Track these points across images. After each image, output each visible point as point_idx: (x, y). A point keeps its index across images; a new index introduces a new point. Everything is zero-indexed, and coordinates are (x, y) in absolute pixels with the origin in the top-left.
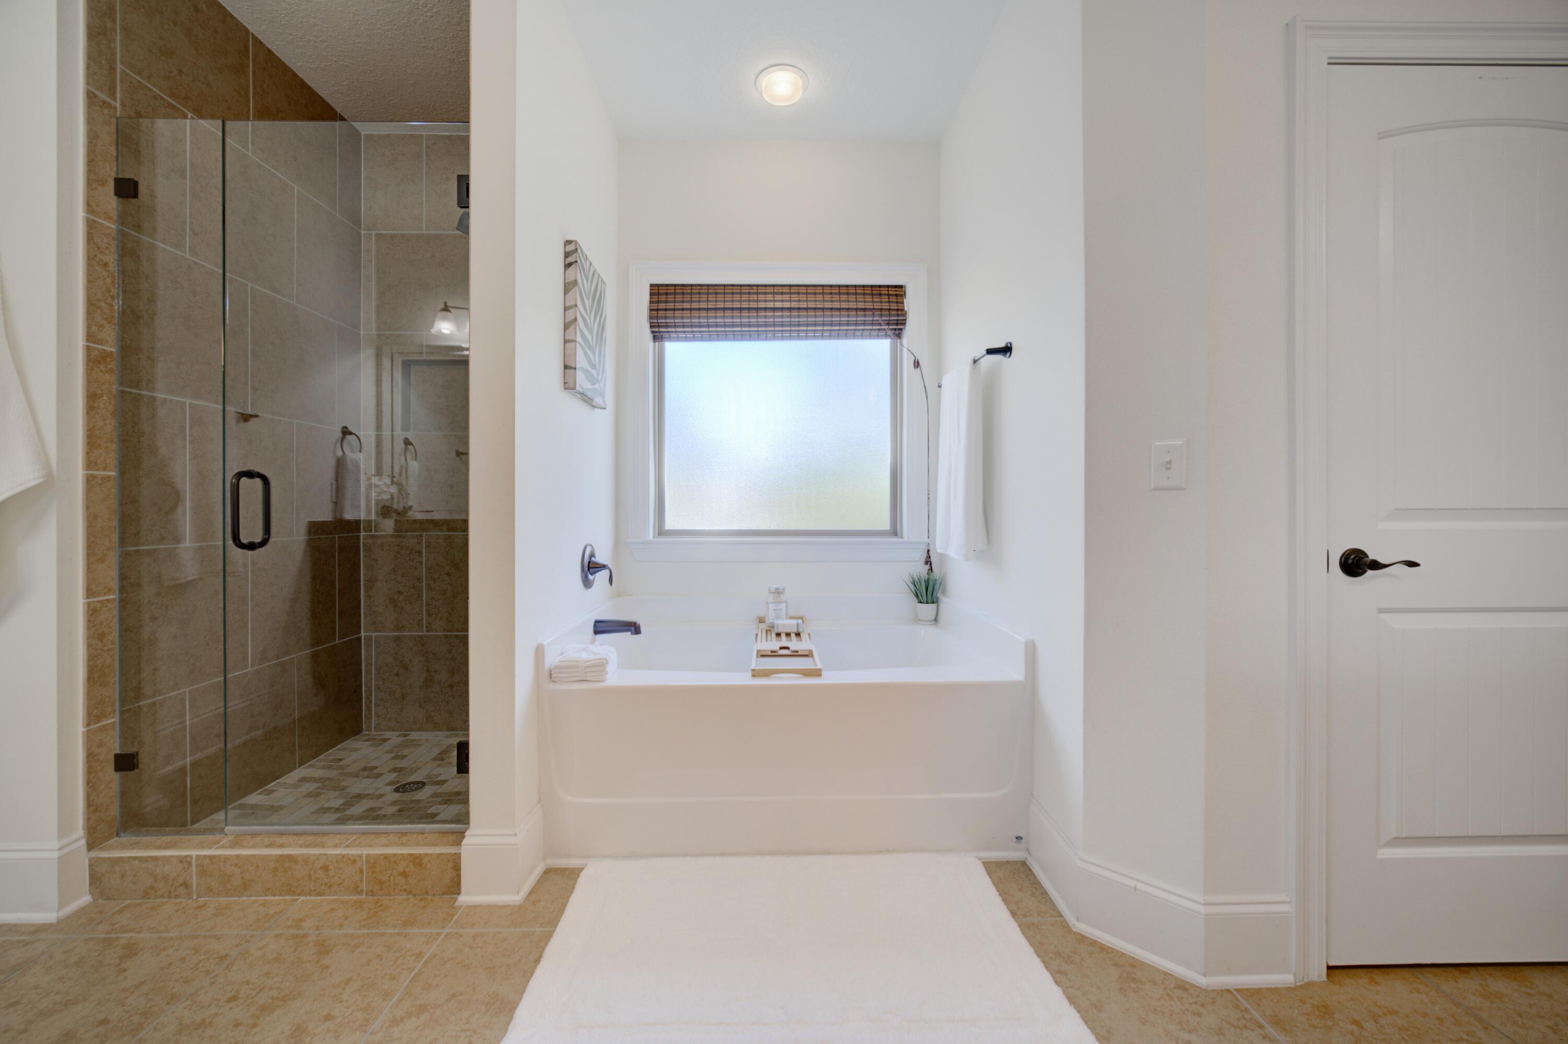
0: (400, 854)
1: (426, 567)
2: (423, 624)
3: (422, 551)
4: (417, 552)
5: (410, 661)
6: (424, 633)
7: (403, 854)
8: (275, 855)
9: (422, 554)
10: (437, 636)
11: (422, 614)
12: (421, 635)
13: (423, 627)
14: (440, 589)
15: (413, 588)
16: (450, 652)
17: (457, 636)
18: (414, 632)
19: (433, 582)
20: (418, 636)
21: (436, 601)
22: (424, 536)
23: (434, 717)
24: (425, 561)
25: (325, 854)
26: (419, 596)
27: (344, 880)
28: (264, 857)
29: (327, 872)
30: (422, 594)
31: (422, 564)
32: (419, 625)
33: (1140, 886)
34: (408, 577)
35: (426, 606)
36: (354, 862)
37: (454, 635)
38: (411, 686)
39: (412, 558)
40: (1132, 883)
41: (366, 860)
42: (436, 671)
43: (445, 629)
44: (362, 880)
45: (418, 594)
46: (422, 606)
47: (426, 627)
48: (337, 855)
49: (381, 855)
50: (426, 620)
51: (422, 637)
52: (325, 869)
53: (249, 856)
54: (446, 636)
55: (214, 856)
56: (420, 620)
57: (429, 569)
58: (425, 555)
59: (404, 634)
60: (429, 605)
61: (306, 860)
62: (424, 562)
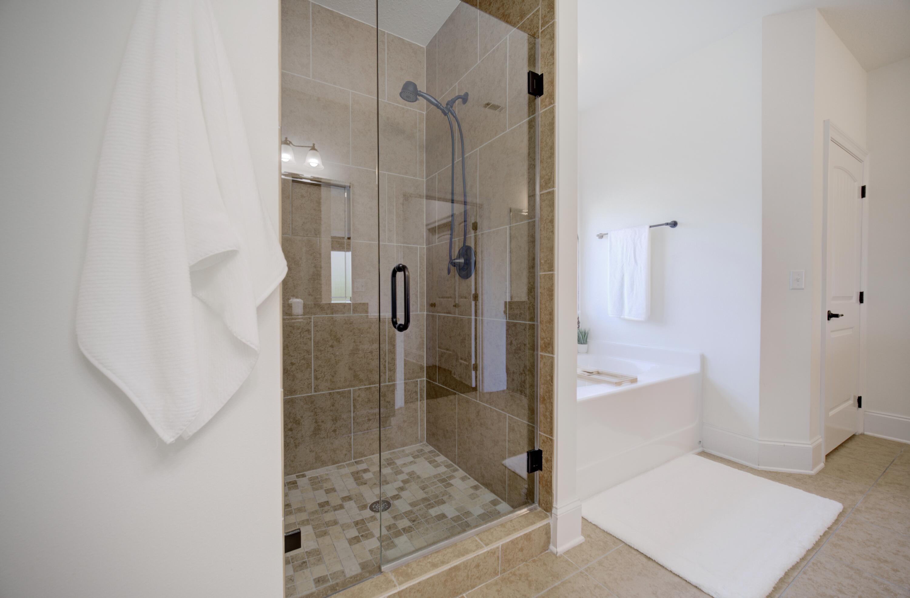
0: (519, 537)
1: (314, 342)
2: (312, 387)
3: (311, 330)
4: (306, 331)
5: (302, 417)
6: (313, 394)
7: (521, 536)
8: (445, 571)
9: (311, 332)
10: (324, 394)
11: (311, 379)
12: (310, 395)
13: (312, 389)
14: (326, 358)
15: (303, 359)
16: (333, 406)
17: (338, 393)
18: (305, 394)
19: (320, 353)
20: (308, 396)
21: (322, 368)
22: (312, 318)
23: (321, 457)
24: (314, 338)
25: (478, 556)
26: (309, 365)
27: (488, 570)
28: (438, 576)
29: (478, 568)
30: (311, 363)
31: (311, 340)
32: (308, 388)
33: (786, 444)
34: (299, 351)
35: (314, 372)
36: (494, 553)
37: (336, 392)
38: (302, 436)
39: (302, 336)
40: (783, 444)
41: (501, 549)
42: (323, 422)
43: (329, 388)
44: (498, 565)
45: (307, 364)
46: (311, 373)
47: (314, 388)
48: (485, 553)
49: (510, 541)
50: (314, 383)
51: (311, 396)
52: (478, 566)
53: (428, 579)
54: (330, 394)
55: (402, 591)
56: (309, 384)
57: (317, 343)
58: (313, 333)
59: (296, 396)
60: (317, 371)
61: (466, 565)
62: (312, 338)
